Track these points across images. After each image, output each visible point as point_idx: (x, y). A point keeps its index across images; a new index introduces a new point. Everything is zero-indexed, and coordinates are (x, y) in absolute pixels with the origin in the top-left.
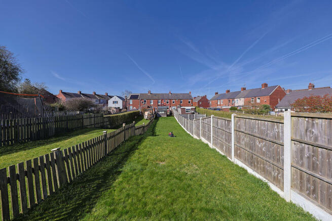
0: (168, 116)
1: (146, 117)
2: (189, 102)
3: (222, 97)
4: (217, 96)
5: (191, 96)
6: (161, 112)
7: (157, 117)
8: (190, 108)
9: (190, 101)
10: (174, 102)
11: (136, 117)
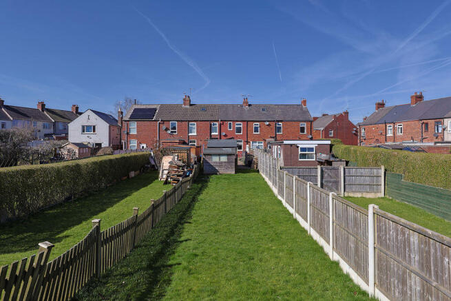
0: (239, 170)
1: (163, 175)
2: (302, 130)
3: (399, 114)
4: (383, 111)
5: (307, 112)
6: (215, 159)
7: (201, 174)
8: (313, 144)
9: (305, 125)
10: (256, 130)
11: (132, 174)
